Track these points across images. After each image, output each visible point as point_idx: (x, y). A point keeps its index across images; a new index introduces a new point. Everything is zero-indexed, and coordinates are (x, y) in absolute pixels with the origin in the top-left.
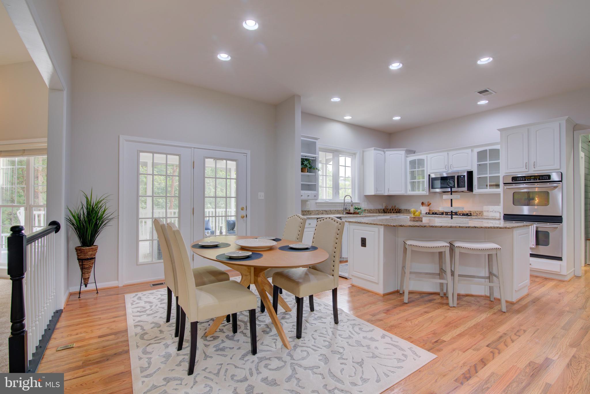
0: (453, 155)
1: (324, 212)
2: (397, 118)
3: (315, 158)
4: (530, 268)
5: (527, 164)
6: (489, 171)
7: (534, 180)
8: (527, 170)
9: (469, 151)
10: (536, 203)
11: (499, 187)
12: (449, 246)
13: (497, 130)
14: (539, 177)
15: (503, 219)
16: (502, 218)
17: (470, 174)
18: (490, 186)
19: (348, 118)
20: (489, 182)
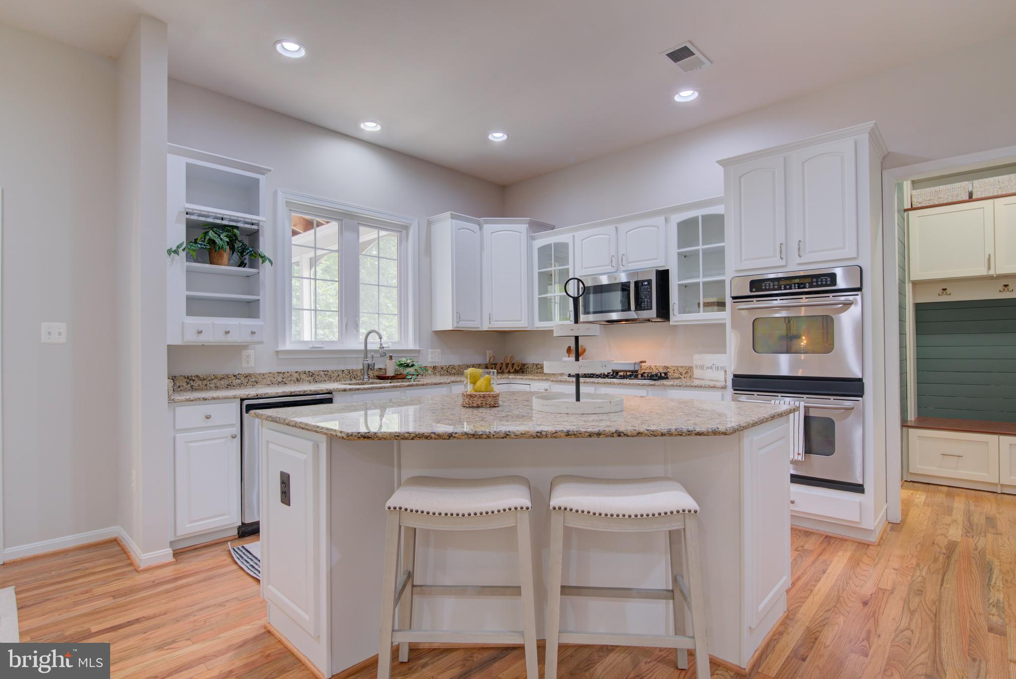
0: (627, 232)
1: (303, 376)
2: (498, 137)
3: (258, 224)
4: (791, 510)
5: (784, 247)
6: (703, 270)
7: (799, 288)
8: (783, 263)
9: (661, 220)
10: (803, 346)
11: (723, 308)
12: (527, 508)
13: (717, 162)
14: (809, 280)
15: (733, 386)
16: (729, 383)
17: (663, 276)
18: (707, 305)
19: (370, 127)
20: (704, 297)
